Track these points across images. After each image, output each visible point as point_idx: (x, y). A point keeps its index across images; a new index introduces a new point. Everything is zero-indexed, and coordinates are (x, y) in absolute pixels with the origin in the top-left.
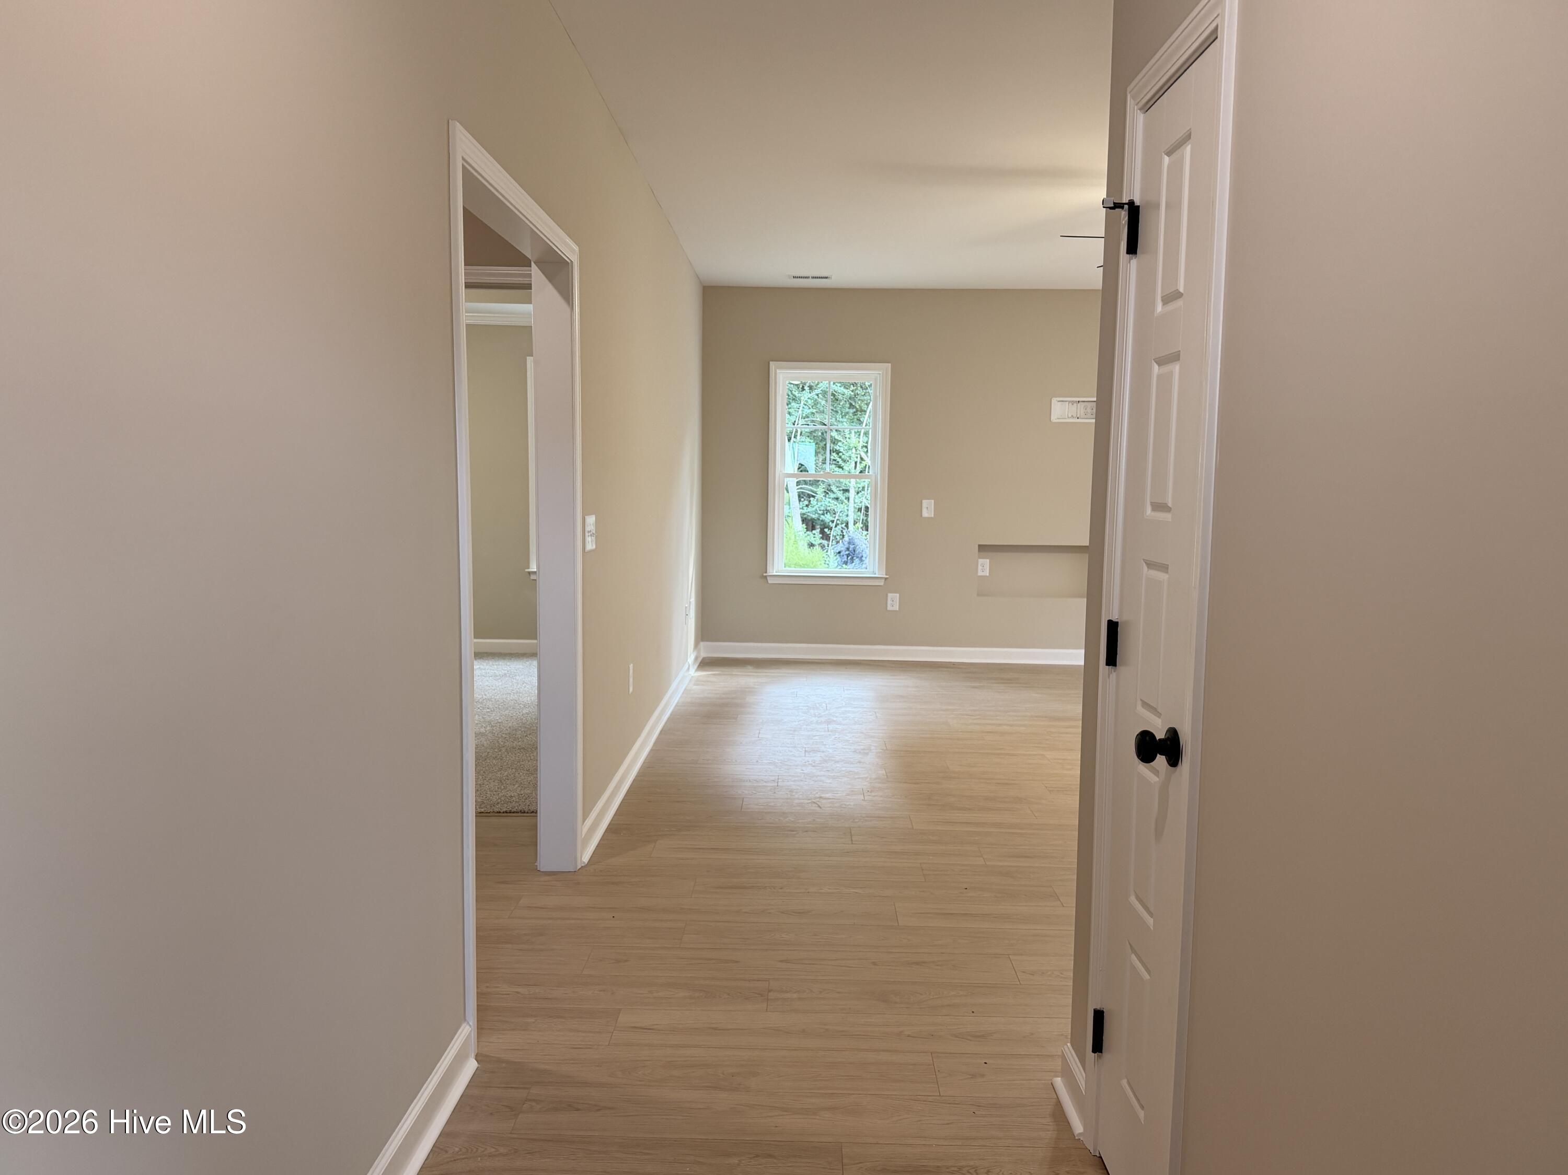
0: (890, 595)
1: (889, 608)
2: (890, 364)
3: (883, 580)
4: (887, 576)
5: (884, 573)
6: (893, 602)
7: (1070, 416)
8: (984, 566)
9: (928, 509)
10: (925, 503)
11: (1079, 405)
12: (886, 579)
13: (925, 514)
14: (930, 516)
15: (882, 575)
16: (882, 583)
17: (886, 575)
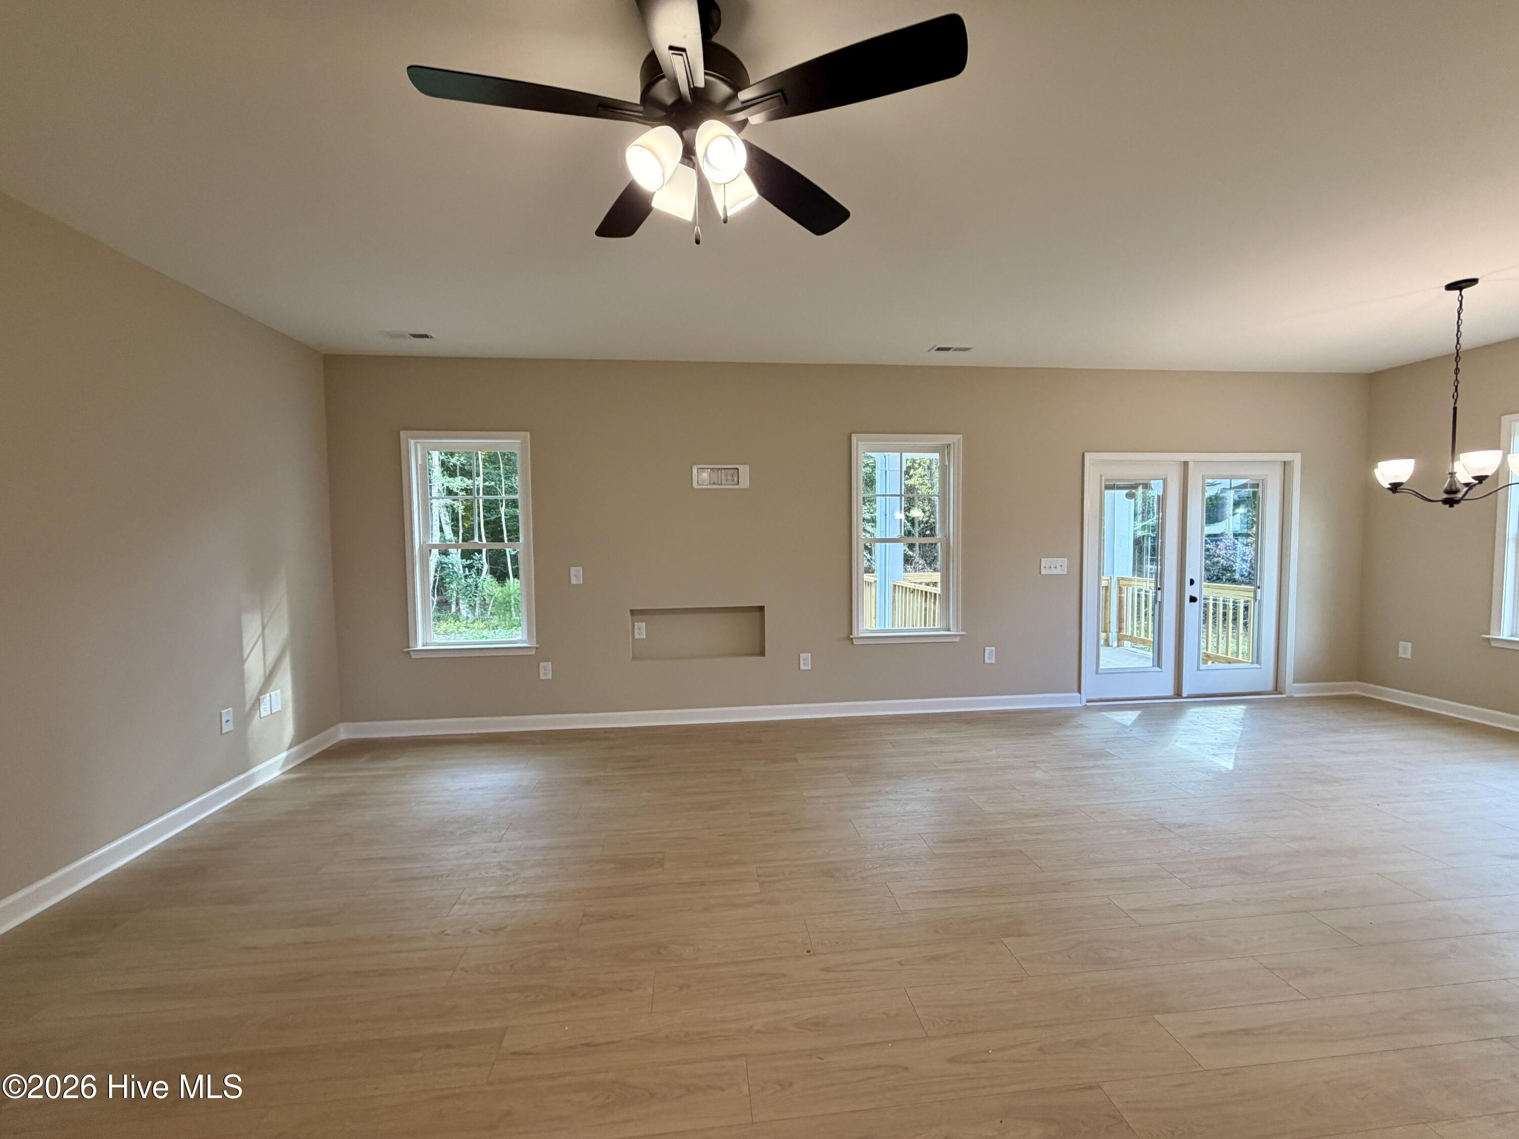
0: (542, 664)
1: (542, 677)
2: (529, 433)
3: (534, 650)
4: (538, 646)
5: (535, 642)
6: (546, 671)
7: (712, 483)
8: (641, 629)
9: (576, 576)
10: (573, 570)
11: (720, 472)
12: (537, 648)
13: (574, 581)
14: (578, 583)
15: (533, 644)
16: (533, 652)
17: (537, 644)
